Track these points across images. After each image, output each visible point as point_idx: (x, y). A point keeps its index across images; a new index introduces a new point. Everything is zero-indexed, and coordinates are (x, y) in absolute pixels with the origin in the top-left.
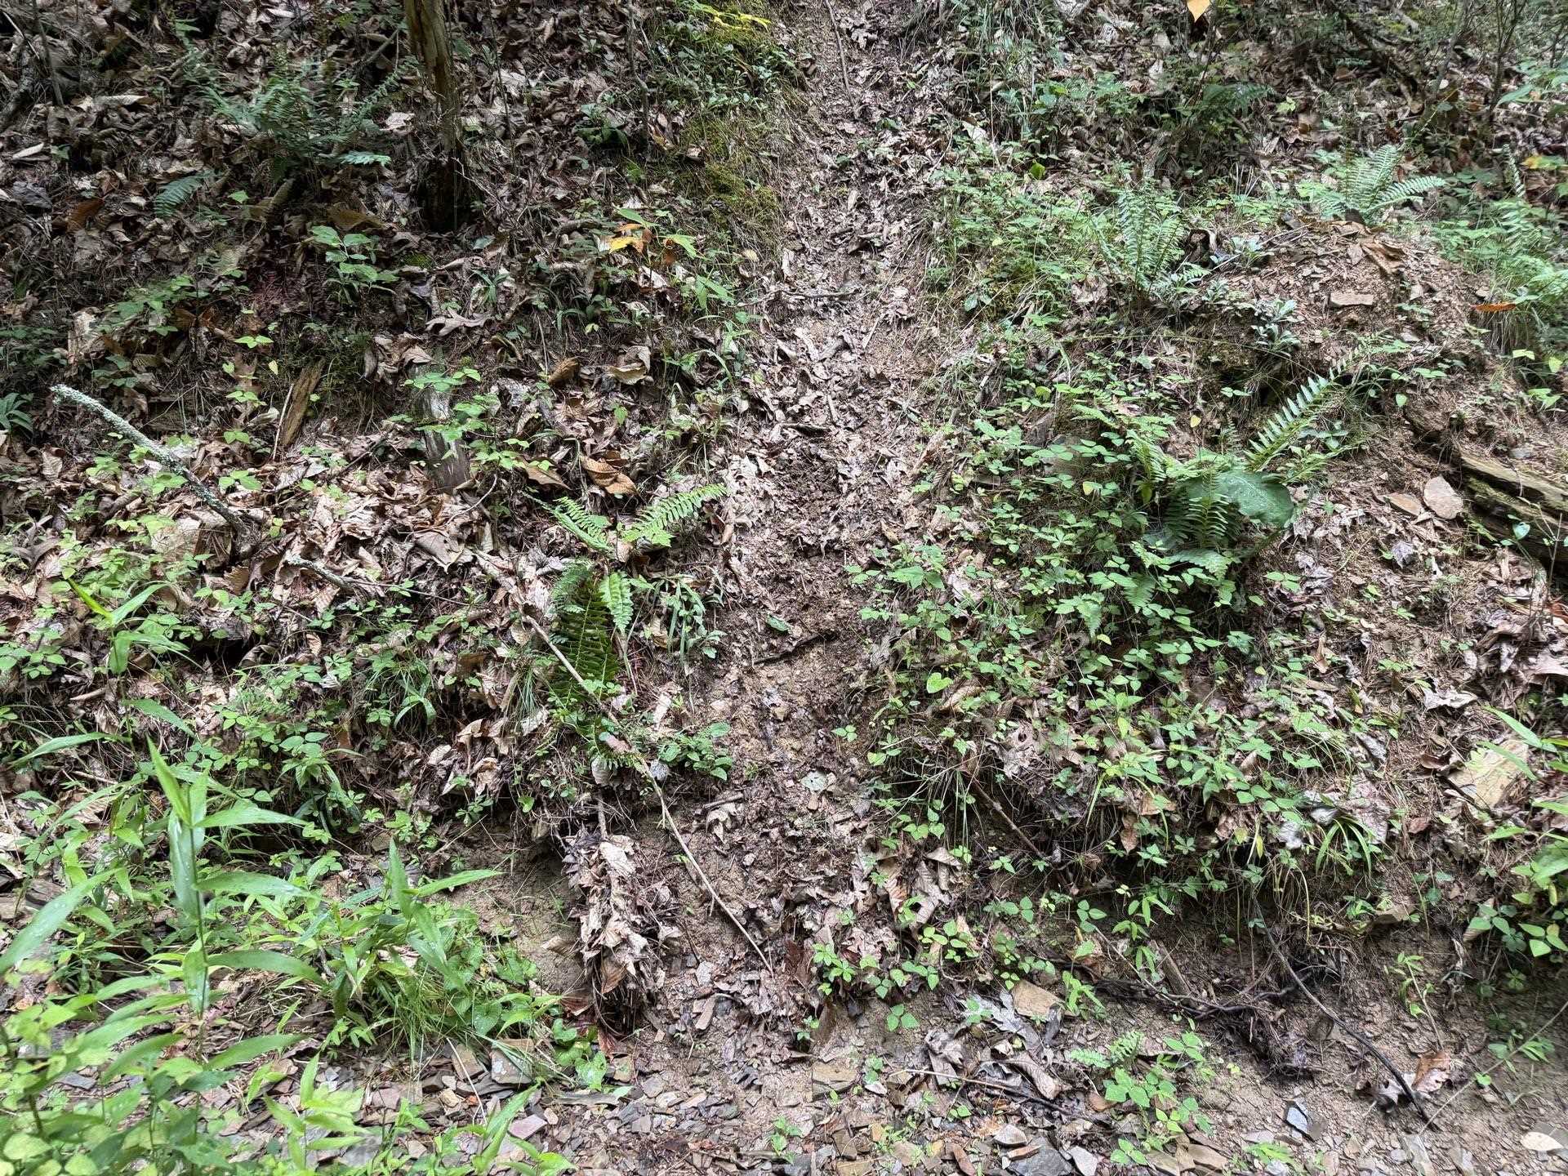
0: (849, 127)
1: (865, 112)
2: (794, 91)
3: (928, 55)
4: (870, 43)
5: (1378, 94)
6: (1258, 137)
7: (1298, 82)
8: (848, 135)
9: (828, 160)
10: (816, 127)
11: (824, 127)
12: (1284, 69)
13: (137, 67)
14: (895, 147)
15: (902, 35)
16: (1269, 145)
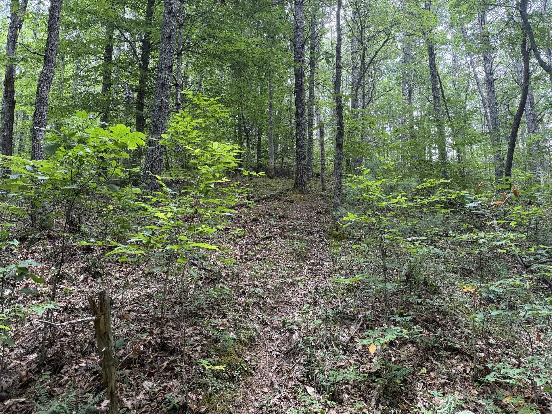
0: (266, 390)
1: (272, 384)
2: (248, 377)
3: (295, 360)
4: (277, 356)
5: (459, 361)
6: (415, 383)
7: (428, 360)
8: (266, 393)
9: (256, 404)
10: (254, 390)
11: (257, 390)
12: (422, 355)
13: (30, 387)
14: (280, 398)
15: (288, 353)
16: (420, 385)
